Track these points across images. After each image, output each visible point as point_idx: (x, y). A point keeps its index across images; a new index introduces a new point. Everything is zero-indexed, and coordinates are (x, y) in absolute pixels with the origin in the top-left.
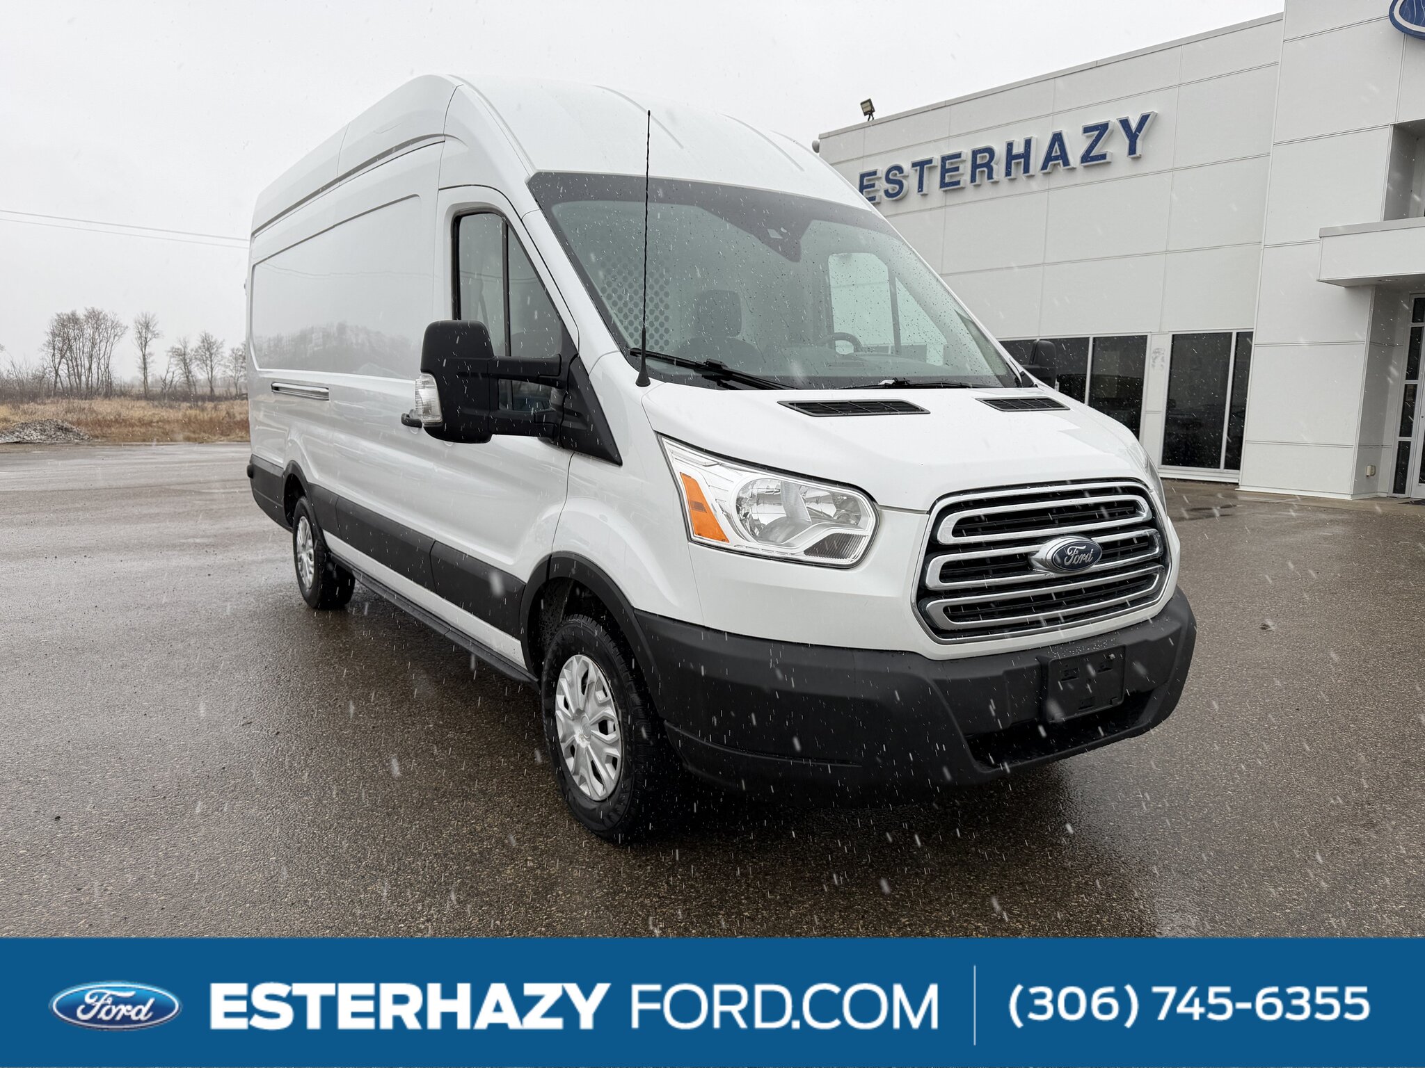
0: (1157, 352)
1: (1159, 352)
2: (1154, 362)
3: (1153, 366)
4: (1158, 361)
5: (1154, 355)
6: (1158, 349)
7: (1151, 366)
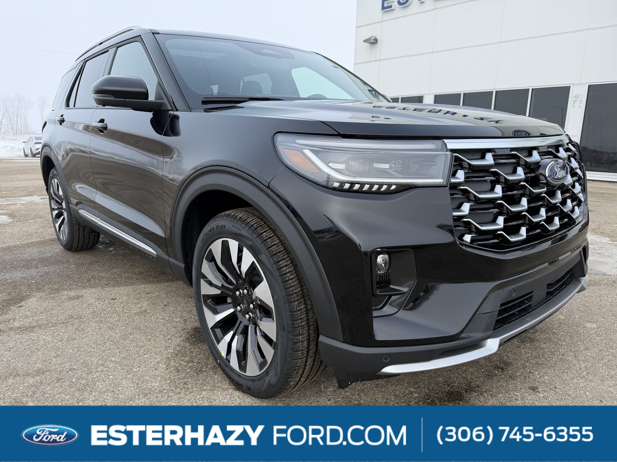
0: (576, 97)
1: (578, 97)
2: (574, 104)
3: (574, 106)
4: (577, 103)
5: (574, 99)
6: (578, 95)
7: (572, 106)
